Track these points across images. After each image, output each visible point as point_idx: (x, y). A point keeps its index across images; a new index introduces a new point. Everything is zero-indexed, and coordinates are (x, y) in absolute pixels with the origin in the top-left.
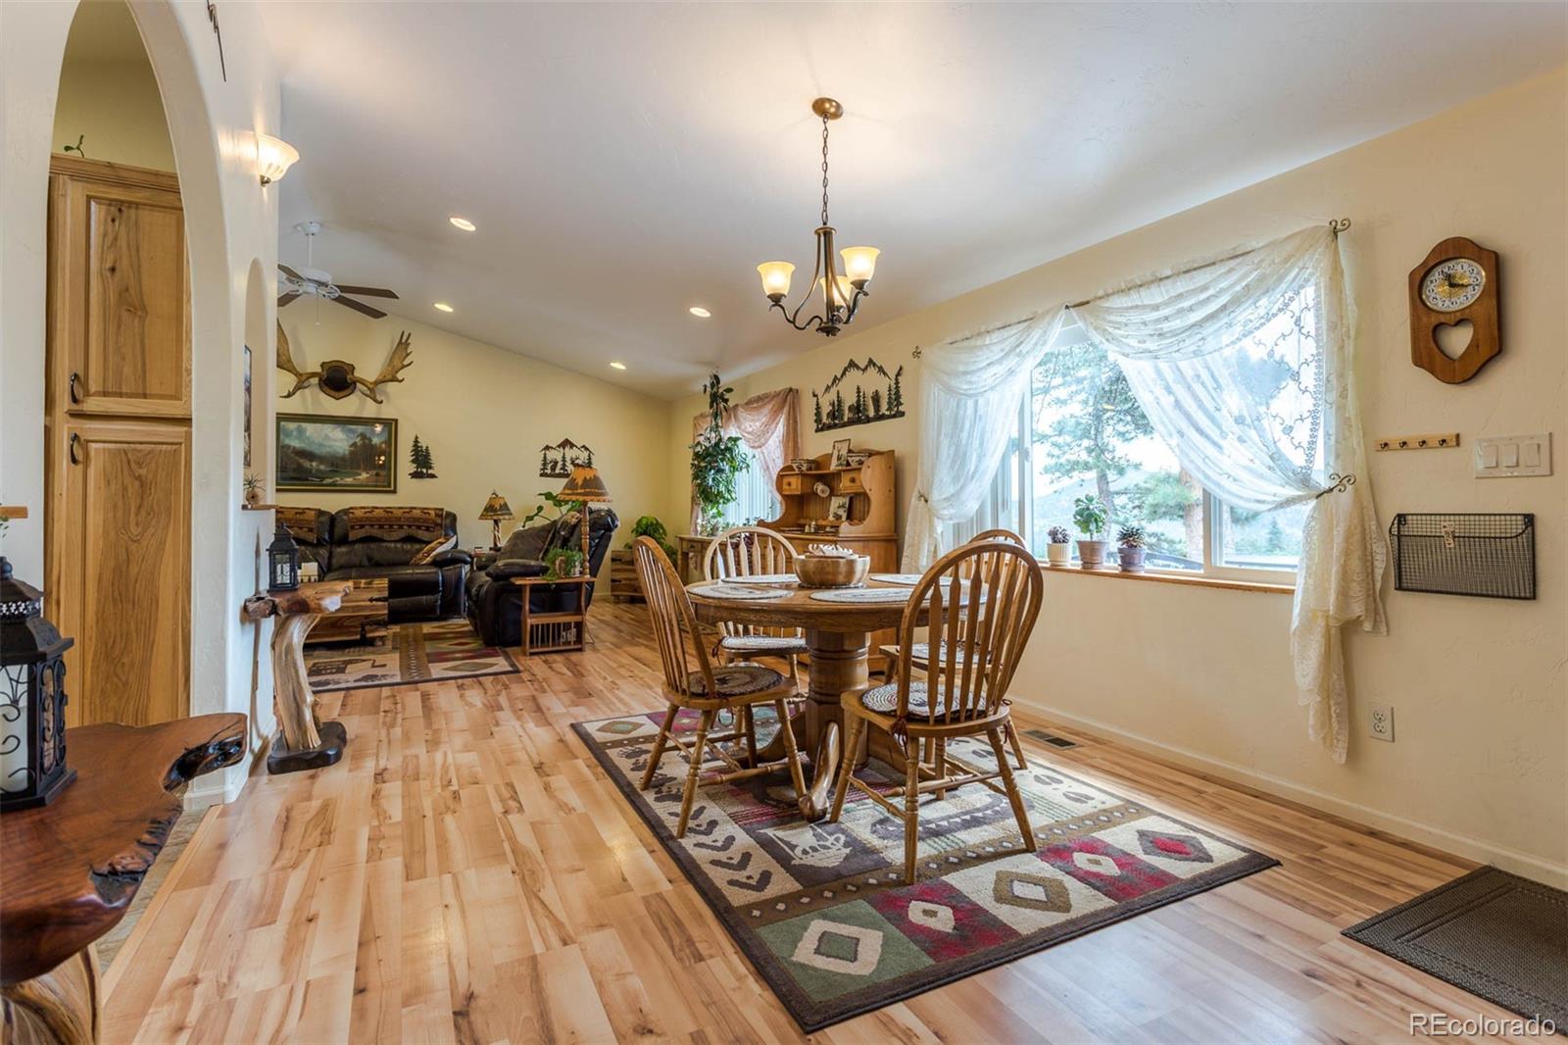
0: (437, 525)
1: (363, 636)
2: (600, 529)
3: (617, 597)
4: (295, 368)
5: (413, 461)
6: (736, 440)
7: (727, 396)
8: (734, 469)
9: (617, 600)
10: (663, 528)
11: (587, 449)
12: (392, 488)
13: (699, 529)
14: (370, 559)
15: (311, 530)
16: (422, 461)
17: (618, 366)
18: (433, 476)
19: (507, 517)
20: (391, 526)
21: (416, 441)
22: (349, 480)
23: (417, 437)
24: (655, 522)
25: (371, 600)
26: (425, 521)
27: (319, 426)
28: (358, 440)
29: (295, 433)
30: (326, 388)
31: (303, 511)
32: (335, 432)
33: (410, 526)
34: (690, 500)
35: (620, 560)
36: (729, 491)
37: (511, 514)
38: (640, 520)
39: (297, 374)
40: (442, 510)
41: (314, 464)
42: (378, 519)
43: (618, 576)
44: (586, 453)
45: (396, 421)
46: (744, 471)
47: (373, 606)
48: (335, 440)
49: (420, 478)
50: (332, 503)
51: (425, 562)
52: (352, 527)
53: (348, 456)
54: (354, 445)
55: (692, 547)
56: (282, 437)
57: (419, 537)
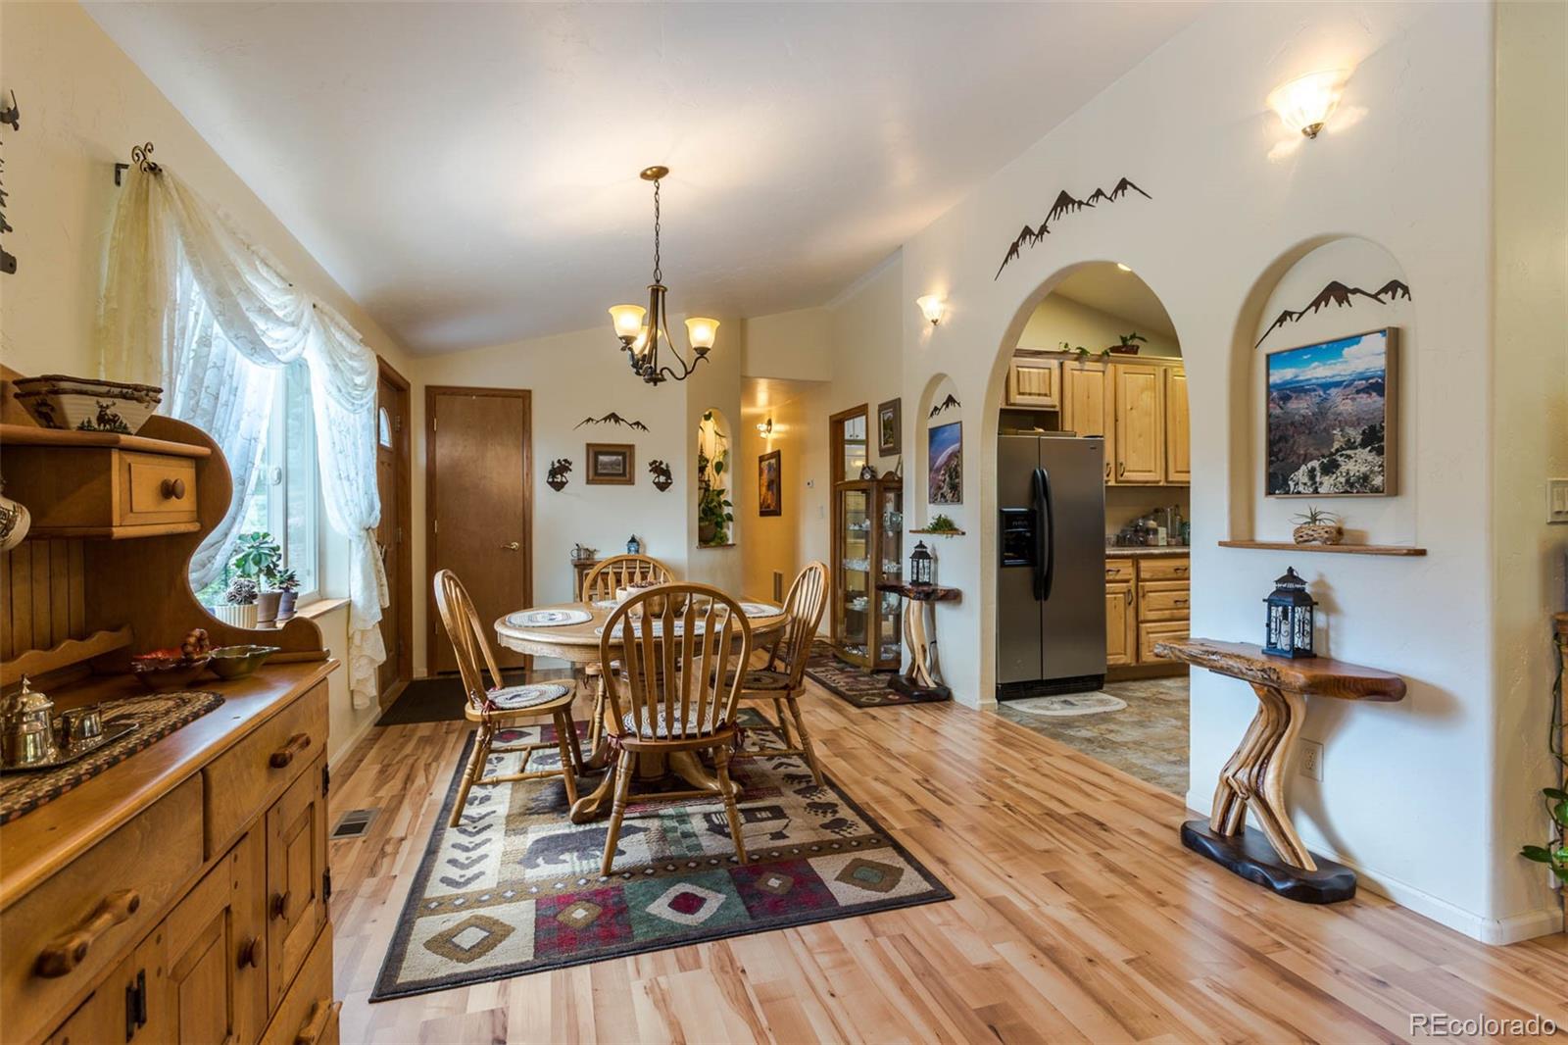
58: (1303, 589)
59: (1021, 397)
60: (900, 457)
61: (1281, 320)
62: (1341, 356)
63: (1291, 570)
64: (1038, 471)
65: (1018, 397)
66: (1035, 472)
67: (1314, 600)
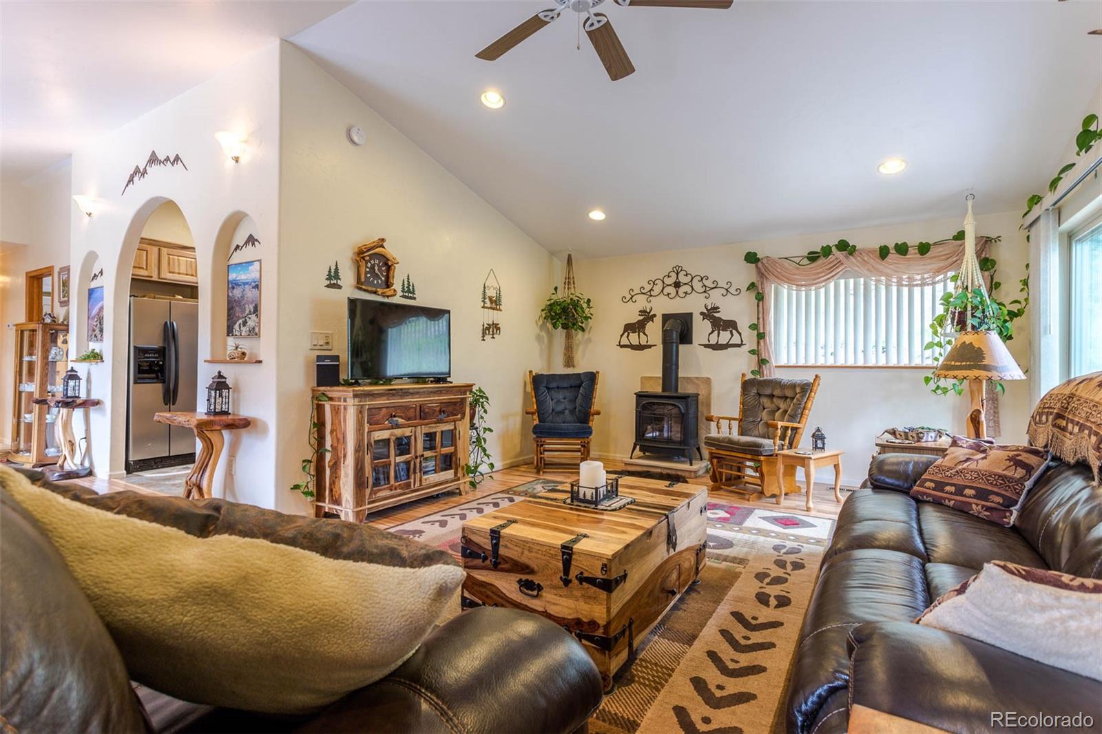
58: (225, 382)
59: (171, 274)
60: (68, 309)
61: (236, 249)
62: (248, 270)
63: (219, 372)
64: (168, 323)
65: (169, 274)
66: (166, 323)
67: (230, 386)
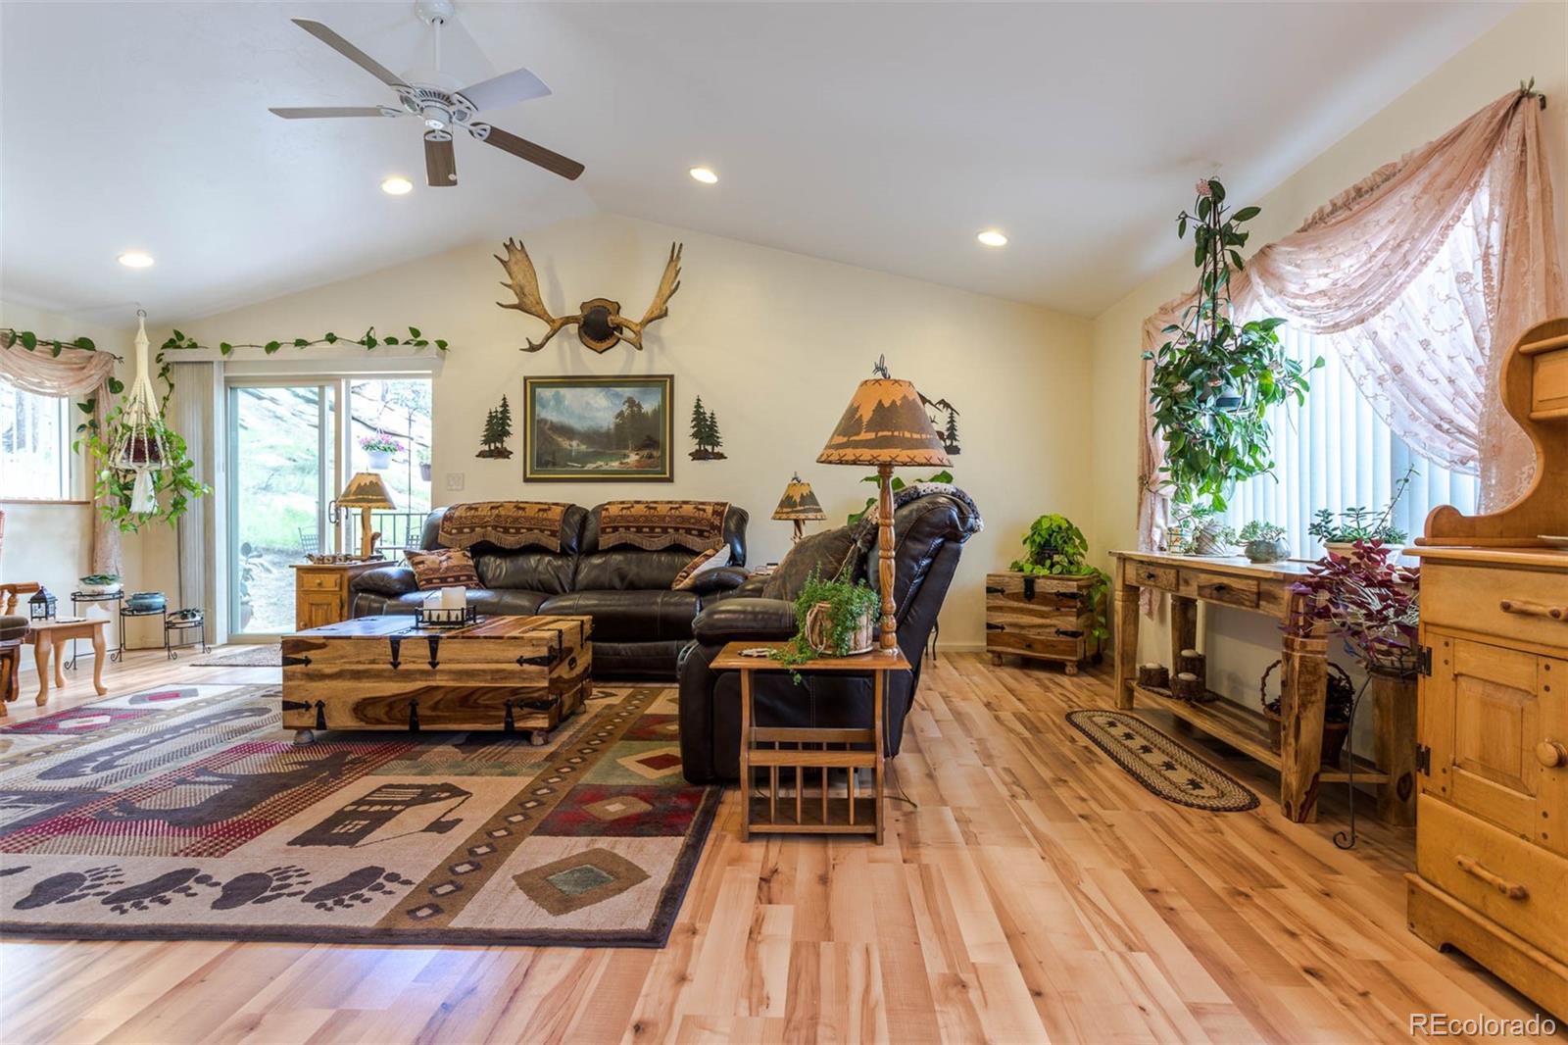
0: (713, 527)
1: (509, 725)
2: (932, 535)
3: (999, 655)
4: (546, 312)
5: (694, 435)
6: (1268, 326)
7: (1240, 228)
8: (1267, 394)
9: (999, 660)
10: (1080, 536)
11: (947, 405)
12: (668, 475)
13: (1157, 537)
14: (622, 578)
15: (553, 534)
16: (706, 431)
17: (993, 239)
18: (721, 456)
19: (811, 515)
20: (652, 529)
21: (698, 406)
22: (615, 465)
23: (699, 400)
24: (1065, 525)
25: (521, 661)
26: (699, 521)
27: (578, 391)
28: (625, 408)
29: (552, 403)
30: (587, 339)
31: (546, 508)
32: (598, 398)
33: (677, 529)
34: (1136, 484)
35: (1002, 591)
36: (1252, 447)
37: (820, 510)
38: (1039, 522)
39: (550, 321)
40: (724, 505)
41: (574, 443)
42: (636, 519)
43: (999, 619)
44: (947, 413)
45: (671, 377)
46: (1293, 399)
47: (523, 672)
48: (598, 410)
49: (704, 459)
50: (588, 496)
51: (681, 586)
52: (603, 530)
53: (613, 431)
54: (621, 414)
55: (1151, 576)
56: (538, 408)
57: (690, 546)
